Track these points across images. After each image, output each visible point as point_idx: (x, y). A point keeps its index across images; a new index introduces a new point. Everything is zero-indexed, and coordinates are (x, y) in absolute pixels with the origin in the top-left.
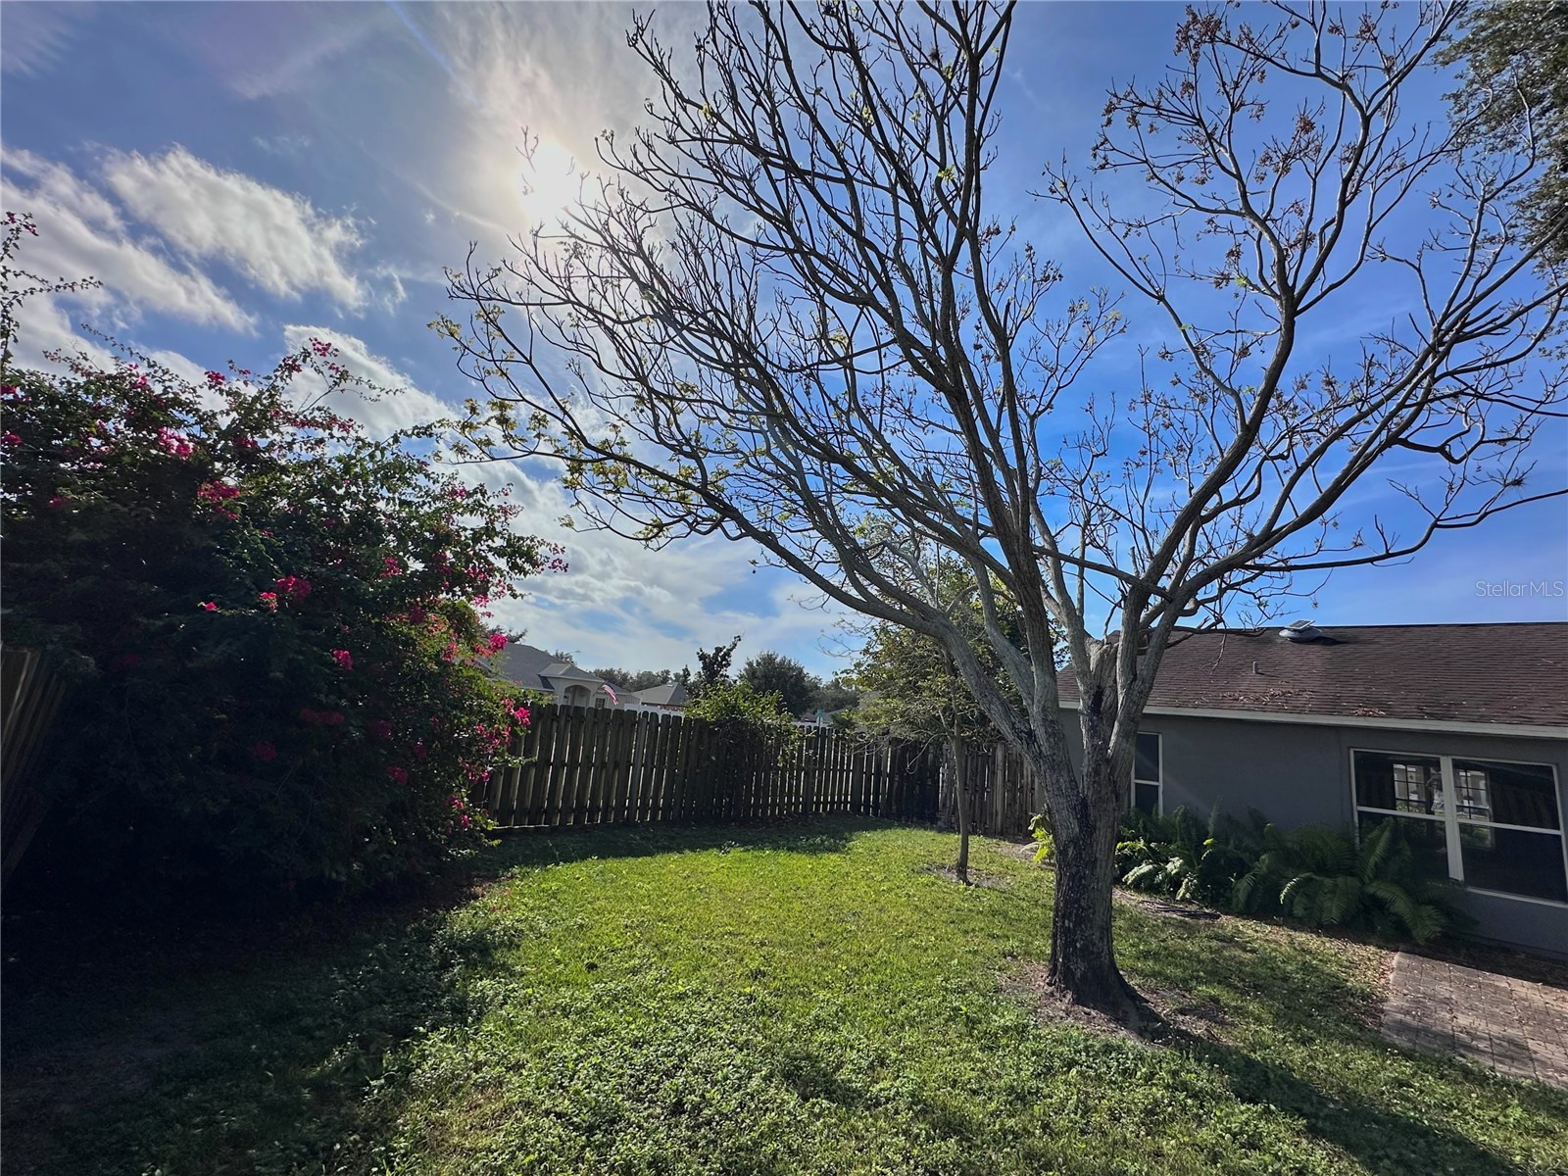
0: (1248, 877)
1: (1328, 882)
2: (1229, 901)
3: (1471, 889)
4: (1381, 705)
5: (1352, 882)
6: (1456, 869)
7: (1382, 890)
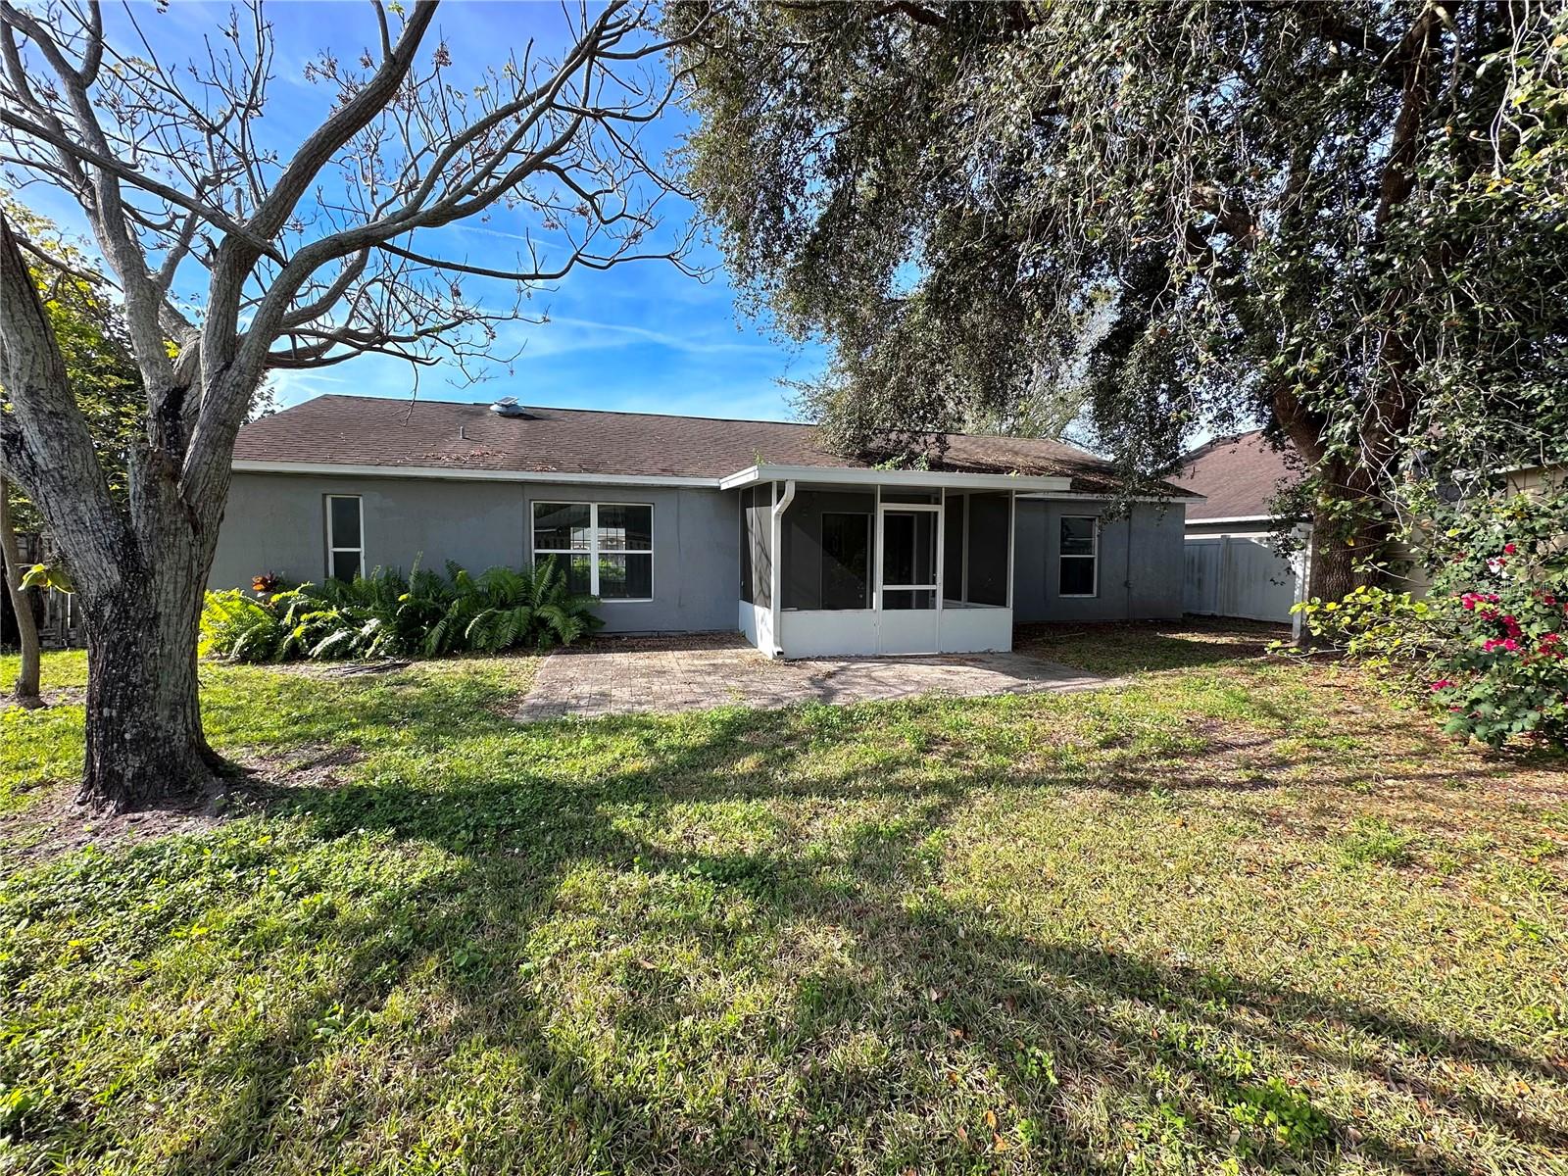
0: (441, 625)
1: (507, 613)
2: (423, 649)
3: (603, 601)
4: (554, 463)
5: (526, 609)
6: (595, 590)
7: (544, 612)
